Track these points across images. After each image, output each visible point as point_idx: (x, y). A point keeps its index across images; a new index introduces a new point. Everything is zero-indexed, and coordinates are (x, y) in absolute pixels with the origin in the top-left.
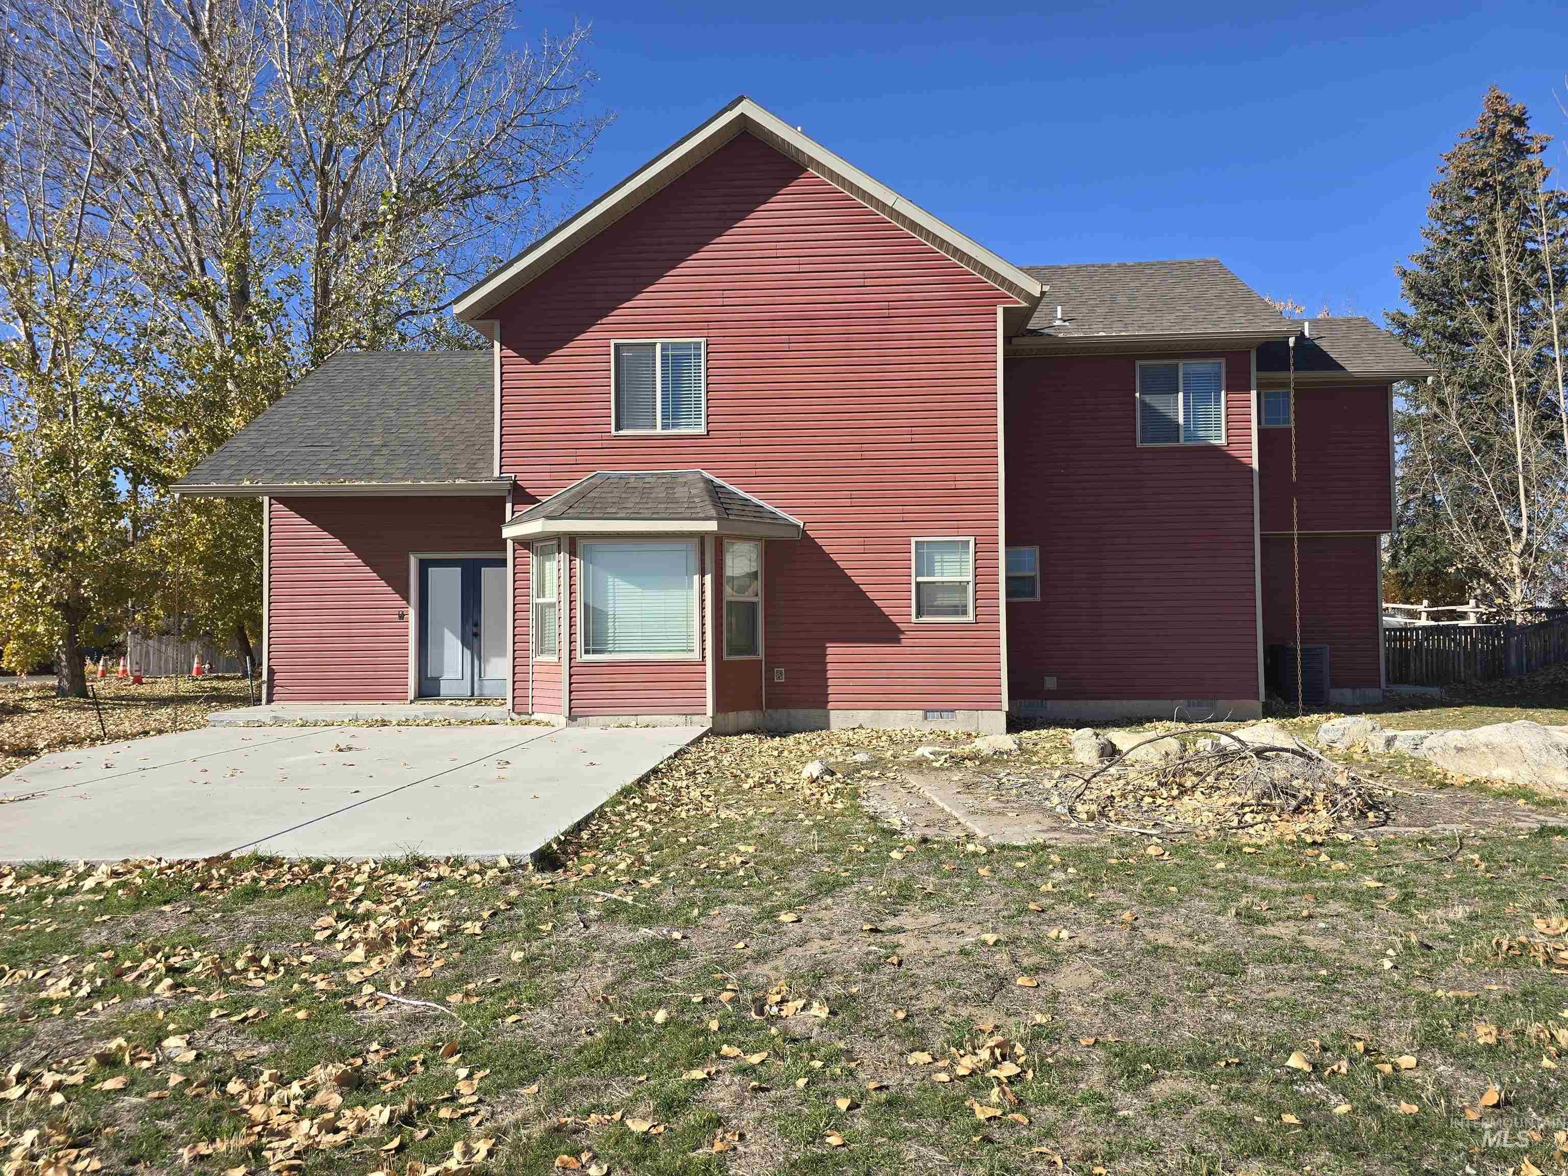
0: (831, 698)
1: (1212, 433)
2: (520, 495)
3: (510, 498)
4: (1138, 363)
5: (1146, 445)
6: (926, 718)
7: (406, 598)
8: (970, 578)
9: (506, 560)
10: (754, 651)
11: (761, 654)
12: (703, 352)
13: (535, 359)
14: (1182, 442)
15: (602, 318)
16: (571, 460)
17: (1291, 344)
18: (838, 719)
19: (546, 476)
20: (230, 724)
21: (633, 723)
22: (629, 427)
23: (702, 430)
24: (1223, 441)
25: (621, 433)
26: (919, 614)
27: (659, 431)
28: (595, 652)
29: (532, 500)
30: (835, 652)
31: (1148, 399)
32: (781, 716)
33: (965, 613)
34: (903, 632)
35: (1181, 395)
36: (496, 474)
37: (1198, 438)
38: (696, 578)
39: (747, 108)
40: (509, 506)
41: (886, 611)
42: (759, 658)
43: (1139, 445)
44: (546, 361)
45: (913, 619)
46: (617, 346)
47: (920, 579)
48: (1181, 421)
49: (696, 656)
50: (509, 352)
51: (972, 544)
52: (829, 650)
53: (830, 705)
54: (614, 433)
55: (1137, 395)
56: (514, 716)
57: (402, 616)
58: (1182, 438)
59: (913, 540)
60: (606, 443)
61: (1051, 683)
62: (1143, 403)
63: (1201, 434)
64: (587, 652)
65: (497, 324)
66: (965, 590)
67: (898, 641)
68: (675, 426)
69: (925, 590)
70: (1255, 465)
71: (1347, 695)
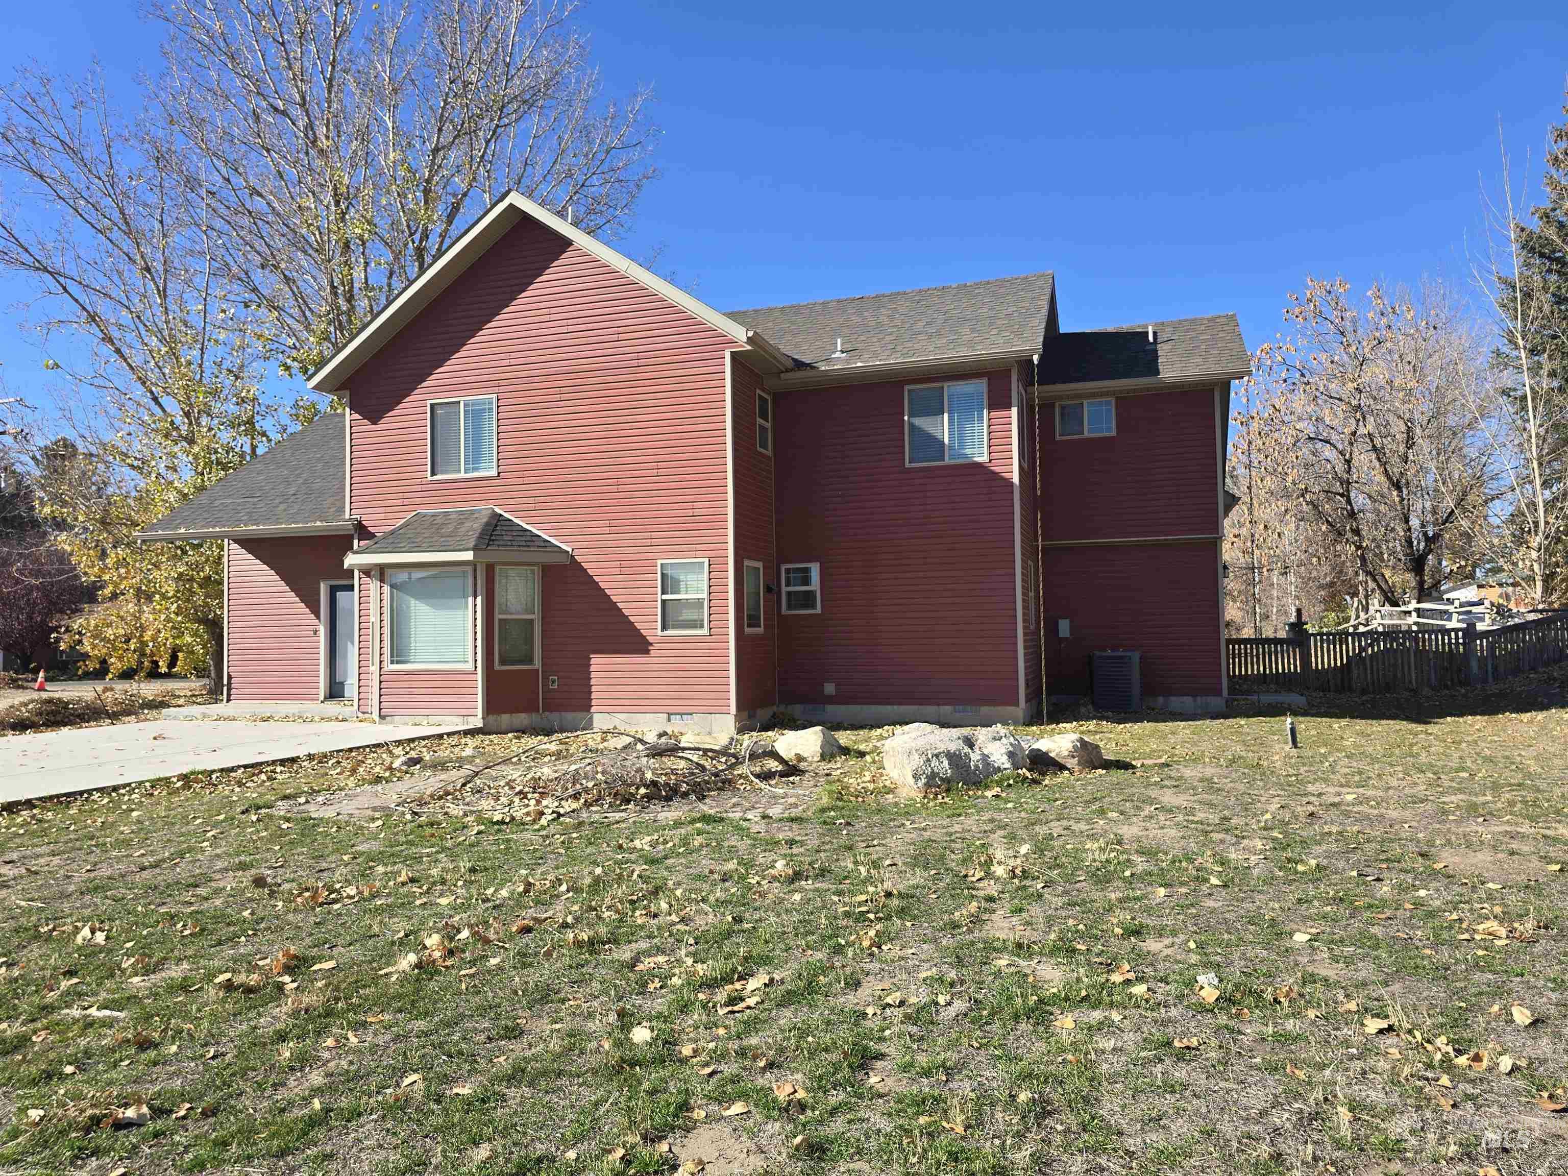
0: (594, 702)
1: (976, 451)
2: (362, 531)
3: (356, 536)
4: (907, 388)
5: (914, 465)
6: (669, 720)
7: (318, 617)
8: (705, 595)
9: (353, 586)
10: (531, 661)
11: (537, 664)
12: (494, 406)
13: (374, 423)
14: (947, 461)
15: (421, 383)
16: (400, 502)
17: (1036, 362)
18: (600, 721)
19: (382, 516)
20: (175, 718)
21: (425, 723)
22: (442, 473)
23: (494, 473)
24: (984, 459)
25: (435, 478)
26: (664, 628)
27: (462, 475)
28: (398, 662)
29: (371, 536)
30: (597, 662)
31: (917, 421)
32: (555, 718)
33: (702, 626)
34: (651, 644)
35: (946, 416)
36: (347, 516)
37: (965, 456)
38: (470, 599)
39: (515, 199)
40: (356, 542)
41: (638, 626)
42: (536, 667)
43: (907, 465)
44: (382, 421)
45: (659, 632)
46: (432, 406)
47: (665, 597)
48: (946, 441)
49: (470, 666)
50: (357, 416)
51: (706, 564)
52: (593, 661)
53: (593, 709)
54: (430, 478)
55: (906, 418)
56: (360, 715)
57: (316, 632)
58: (947, 458)
59: (659, 562)
60: (424, 487)
61: (830, 689)
62: (912, 426)
63: (968, 451)
64: (392, 662)
65: (347, 393)
66: (702, 604)
67: (647, 652)
68: (475, 469)
69: (669, 606)
70: (1016, 480)
71: (1187, 702)
